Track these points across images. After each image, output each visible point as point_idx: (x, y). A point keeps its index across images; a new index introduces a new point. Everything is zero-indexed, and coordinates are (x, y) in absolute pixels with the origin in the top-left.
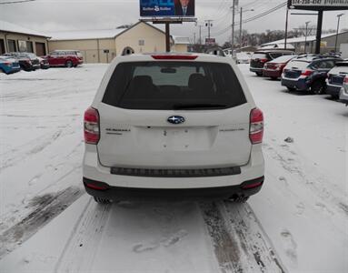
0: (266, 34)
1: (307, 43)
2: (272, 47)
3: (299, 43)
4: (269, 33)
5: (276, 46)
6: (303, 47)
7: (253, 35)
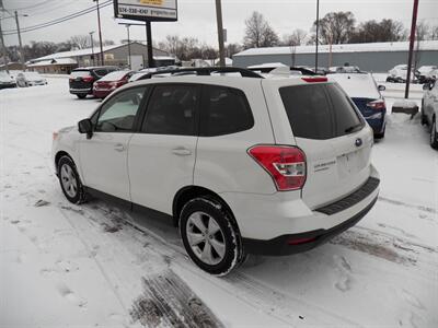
0: (31, 46)
1: (92, 57)
2: (49, 63)
3: (81, 57)
4: (35, 45)
5: (54, 61)
6: (87, 61)
7: (11, 48)
